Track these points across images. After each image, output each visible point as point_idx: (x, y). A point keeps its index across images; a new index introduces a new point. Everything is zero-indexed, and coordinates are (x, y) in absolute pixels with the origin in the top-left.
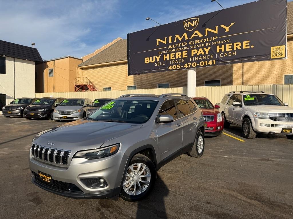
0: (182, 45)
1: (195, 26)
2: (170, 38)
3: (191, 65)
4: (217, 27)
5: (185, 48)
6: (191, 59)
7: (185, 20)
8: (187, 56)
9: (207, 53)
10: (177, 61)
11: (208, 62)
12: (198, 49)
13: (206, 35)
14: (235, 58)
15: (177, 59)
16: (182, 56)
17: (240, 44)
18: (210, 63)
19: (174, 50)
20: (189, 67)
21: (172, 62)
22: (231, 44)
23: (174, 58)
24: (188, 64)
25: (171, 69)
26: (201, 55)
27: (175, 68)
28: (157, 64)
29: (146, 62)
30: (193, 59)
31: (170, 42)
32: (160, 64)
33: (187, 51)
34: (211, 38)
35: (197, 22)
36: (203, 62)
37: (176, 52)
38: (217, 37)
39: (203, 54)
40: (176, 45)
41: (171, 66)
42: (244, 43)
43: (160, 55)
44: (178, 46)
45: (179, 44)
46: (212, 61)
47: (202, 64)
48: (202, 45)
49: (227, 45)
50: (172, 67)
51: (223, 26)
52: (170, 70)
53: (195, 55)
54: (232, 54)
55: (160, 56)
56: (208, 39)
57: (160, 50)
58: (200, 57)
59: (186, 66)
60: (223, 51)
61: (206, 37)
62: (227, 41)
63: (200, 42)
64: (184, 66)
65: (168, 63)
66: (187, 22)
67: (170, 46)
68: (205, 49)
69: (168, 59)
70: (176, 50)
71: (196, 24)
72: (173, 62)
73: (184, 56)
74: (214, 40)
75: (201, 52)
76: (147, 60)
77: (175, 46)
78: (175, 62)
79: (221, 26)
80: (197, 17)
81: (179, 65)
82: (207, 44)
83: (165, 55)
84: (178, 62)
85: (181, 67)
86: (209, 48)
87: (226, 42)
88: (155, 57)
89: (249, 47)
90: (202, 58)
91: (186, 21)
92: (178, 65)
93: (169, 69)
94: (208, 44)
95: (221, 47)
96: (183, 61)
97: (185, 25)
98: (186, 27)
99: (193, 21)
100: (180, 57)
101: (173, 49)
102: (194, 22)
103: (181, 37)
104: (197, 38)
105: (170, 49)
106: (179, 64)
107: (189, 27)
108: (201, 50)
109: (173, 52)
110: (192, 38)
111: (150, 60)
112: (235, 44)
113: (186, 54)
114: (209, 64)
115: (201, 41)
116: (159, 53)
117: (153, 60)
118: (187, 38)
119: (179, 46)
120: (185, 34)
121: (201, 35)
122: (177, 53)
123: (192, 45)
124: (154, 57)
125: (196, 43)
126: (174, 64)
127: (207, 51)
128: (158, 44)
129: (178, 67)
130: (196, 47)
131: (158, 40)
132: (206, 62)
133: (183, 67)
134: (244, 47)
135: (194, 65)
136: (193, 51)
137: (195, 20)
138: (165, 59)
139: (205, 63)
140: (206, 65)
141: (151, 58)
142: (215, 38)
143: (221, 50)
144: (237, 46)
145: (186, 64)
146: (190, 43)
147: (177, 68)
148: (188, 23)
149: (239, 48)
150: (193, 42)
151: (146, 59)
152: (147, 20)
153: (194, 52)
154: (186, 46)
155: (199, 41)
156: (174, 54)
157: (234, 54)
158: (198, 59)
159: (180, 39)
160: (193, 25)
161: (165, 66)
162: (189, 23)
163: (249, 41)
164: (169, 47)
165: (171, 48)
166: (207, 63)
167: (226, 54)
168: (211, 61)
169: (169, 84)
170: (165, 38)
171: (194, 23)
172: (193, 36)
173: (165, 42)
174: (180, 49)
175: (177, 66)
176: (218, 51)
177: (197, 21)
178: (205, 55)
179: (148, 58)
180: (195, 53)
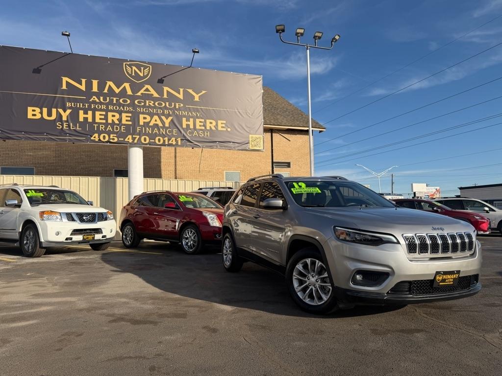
0: (121, 101)
1: (144, 77)
2: (95, 83)
3: (139, 139)
4: (181, 90)
5: (127, 108)
6: (139, 129)
7: (126, 61)
8: (130, 123)
9: (167, 125)
10: (109, 128)
11: (169, 140)
12: (152, 115)
13: (165, 96)
14: (208, 141)
15: (110, 124)
16: (120, 120)
17: (214, 123)
18: (172, 141)
19: (104, 107)
20: (136, 141)
21: (98, 127)
22: (203, 120)
23: (104, 121)
24: (134, 136)
25: (97, 140)
26: (156, 125)
27: (107, 139)
28: (62, 125)
29: (30, 116)
30: (142, 129)
31: (95, 89)
32: (69, 126)
33: (130, 115)
34: (173, 104)
35: (149, 72)
36: (161, 138)
37: (107, 111)
38: (182, 105)
39: (160, 125)
40: (108, 98)
41: (96, 135)
42: (220, 122)
43: (70, 108)
44: (113, 101)
45: (115, 99)
46: (176, 140)
47: (159, 140)
48: (157, 111)
49: (198, 121)
50: (99, 137)
51: (190, 91)
52: (94, 141)
53: (147, 124)
54: (204, 135)
55: (68, 111)
56: (167, 103)
57: (70, 100)
58: (156, 130)
59: (129, 139)
60: (192, 127)
61: (165, 100)
62: (197, 115)
63: (154, 104)
64: (124, 139)
65: (90, 128)
66: (130, 66)
67: (95, 98)
68: (163, 118)
69: (90, 120)
70: (107, 107)
71: (148, 75)
72: (102, 128)
73: (124, 122)
74: (177, 107)
75: (156, 121)
76: (33, 113)
77: (105, 99)
78: (106, 128)
79: (188, 90)
80: (149, 63)
81: (115, 135)
82: (166, 112)
83: (81, 112)
84: (113, 129)
85: (120, 139)
86: (170, 118)
87: (195, 115)
88: (57, 111)
89: (224, 129)
90: (159, 130)
91: (128, 63)
92: (112, 135)
93: (92, 138)
94: (169, 112)
95: (188, 120)
96: (123, 130)
97: (126, 70)
98: (128, 73)
99: (142, 68)
100: (117, 122)
101: (101, 103)
102: (144, 70)
103: (118, 88)
104: (149, 97)
105: (94, 102)
106: (113, 133)
107: (133, 74)
108: (156, 117)
109: (101, 110)
110: (139, 94)
111: (41, 113)
112: (208, 121)
113: (129, 119)
114: (170, 142)
115: (156, 104)
116: (68, 104)
117: (49, 114)
118: (129, 92)
119: (115, 102)
120: (127, 85)
121: (156, 95)
122: (110, 114)
123: (139, 106)
124: (54, 111)
125: (147, 105)
126: (102, 132)
127: (167, 122)
128: (64, 87)
129: (113, 139)
130: (147, 111)
131: (65, 79)
132: (166, 139)
133: (122, 139)
134: (220, 128)
135: (145, 140)
136: (141, 116)
137: (145, 67)
138: (81, 119)
139: (164, 141)
140: (167, 143)
141: (45, 110)
142: (179, 105)
143: (188, 126)
144: (210, 124)
145: (130, 137)
146: (136, 102)
147: (111, 141)
148: (132, 68)
149: (214, 128)
150: (142, 102)
151: (30, 109)
152: (63, 34)
153: (145, 118)
154: (128, 105)
155: (153, 102)
156: (104, 113)
157: (207, 135)
158: (152, 131)
159: (117, 91)
160: (142, 75)
161: (83, 132)
162: (134, 68)
163: (225, 122)
164: (92, 99)
165: (98, 101)
166: (168, 142)
167: (195, 133)
168: (173, 139)
169: (33, 168)
170: (84, 81)
171: (144, 72)
172: (142, 91)
173: (83, 87)
174: (116, 108)
175: (111, 137)
176: (184, 126)
177: (149, 69)
178: (164, 127)
179: (38, 110)
180: (145, 121)
